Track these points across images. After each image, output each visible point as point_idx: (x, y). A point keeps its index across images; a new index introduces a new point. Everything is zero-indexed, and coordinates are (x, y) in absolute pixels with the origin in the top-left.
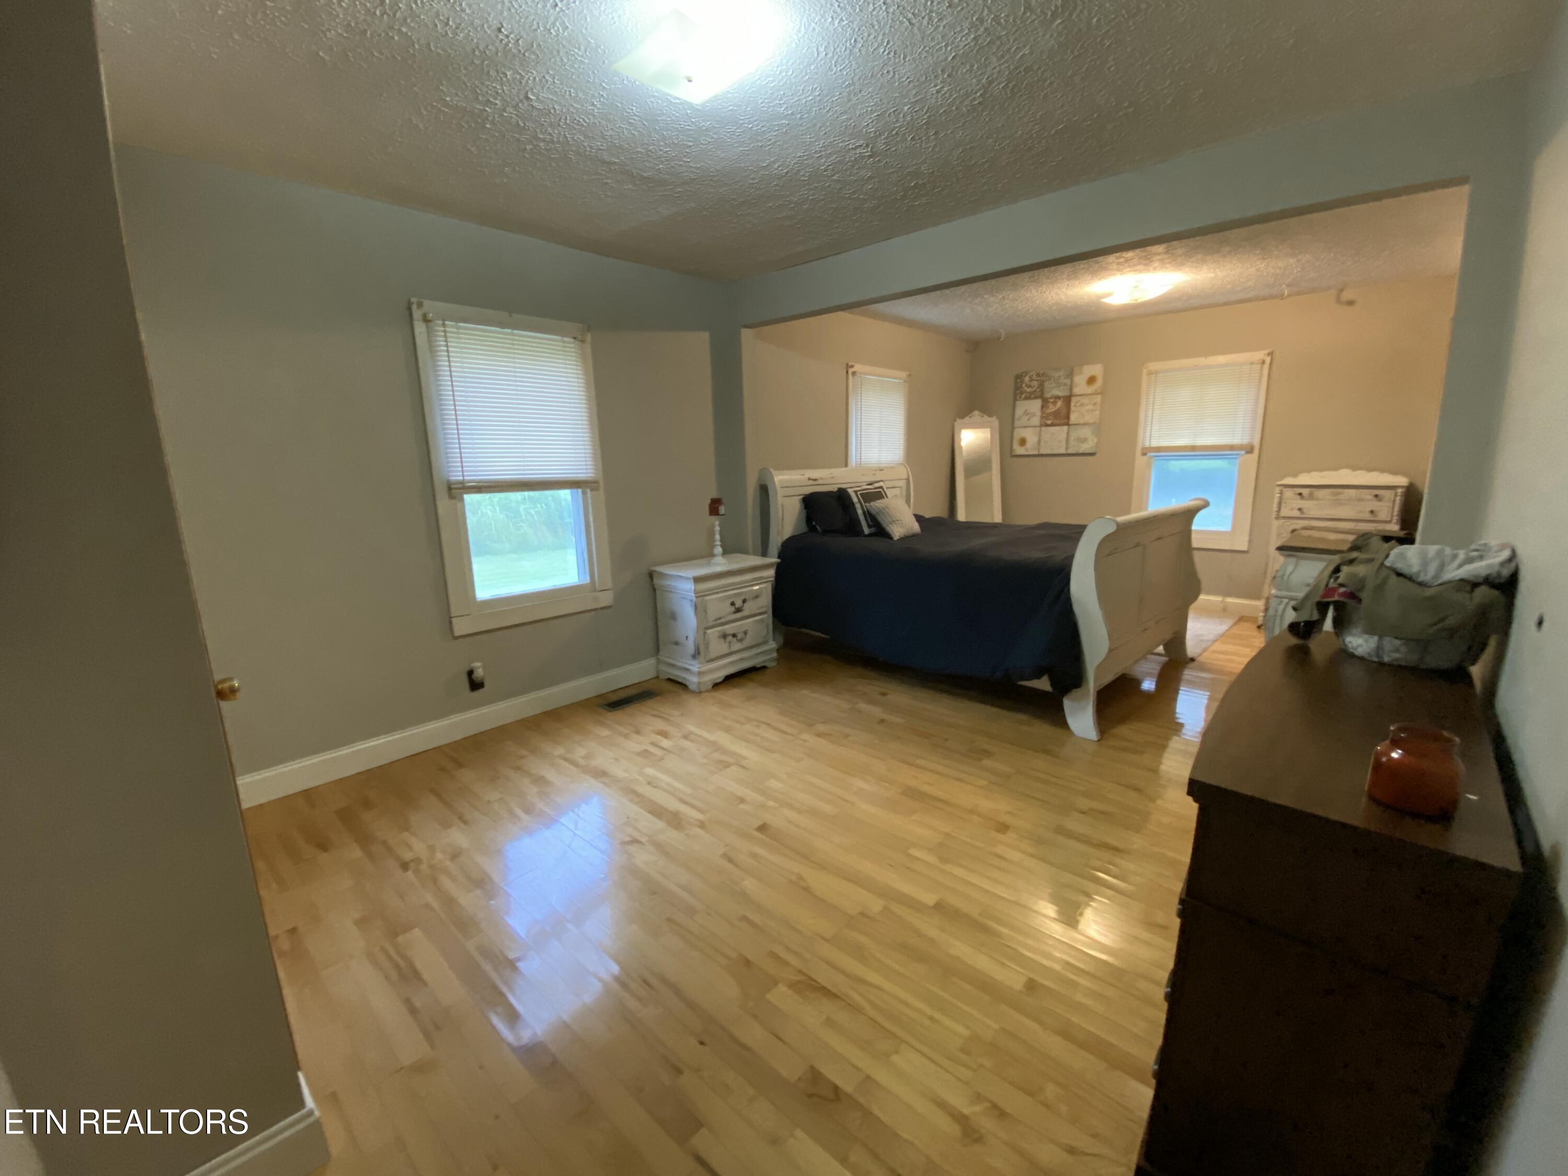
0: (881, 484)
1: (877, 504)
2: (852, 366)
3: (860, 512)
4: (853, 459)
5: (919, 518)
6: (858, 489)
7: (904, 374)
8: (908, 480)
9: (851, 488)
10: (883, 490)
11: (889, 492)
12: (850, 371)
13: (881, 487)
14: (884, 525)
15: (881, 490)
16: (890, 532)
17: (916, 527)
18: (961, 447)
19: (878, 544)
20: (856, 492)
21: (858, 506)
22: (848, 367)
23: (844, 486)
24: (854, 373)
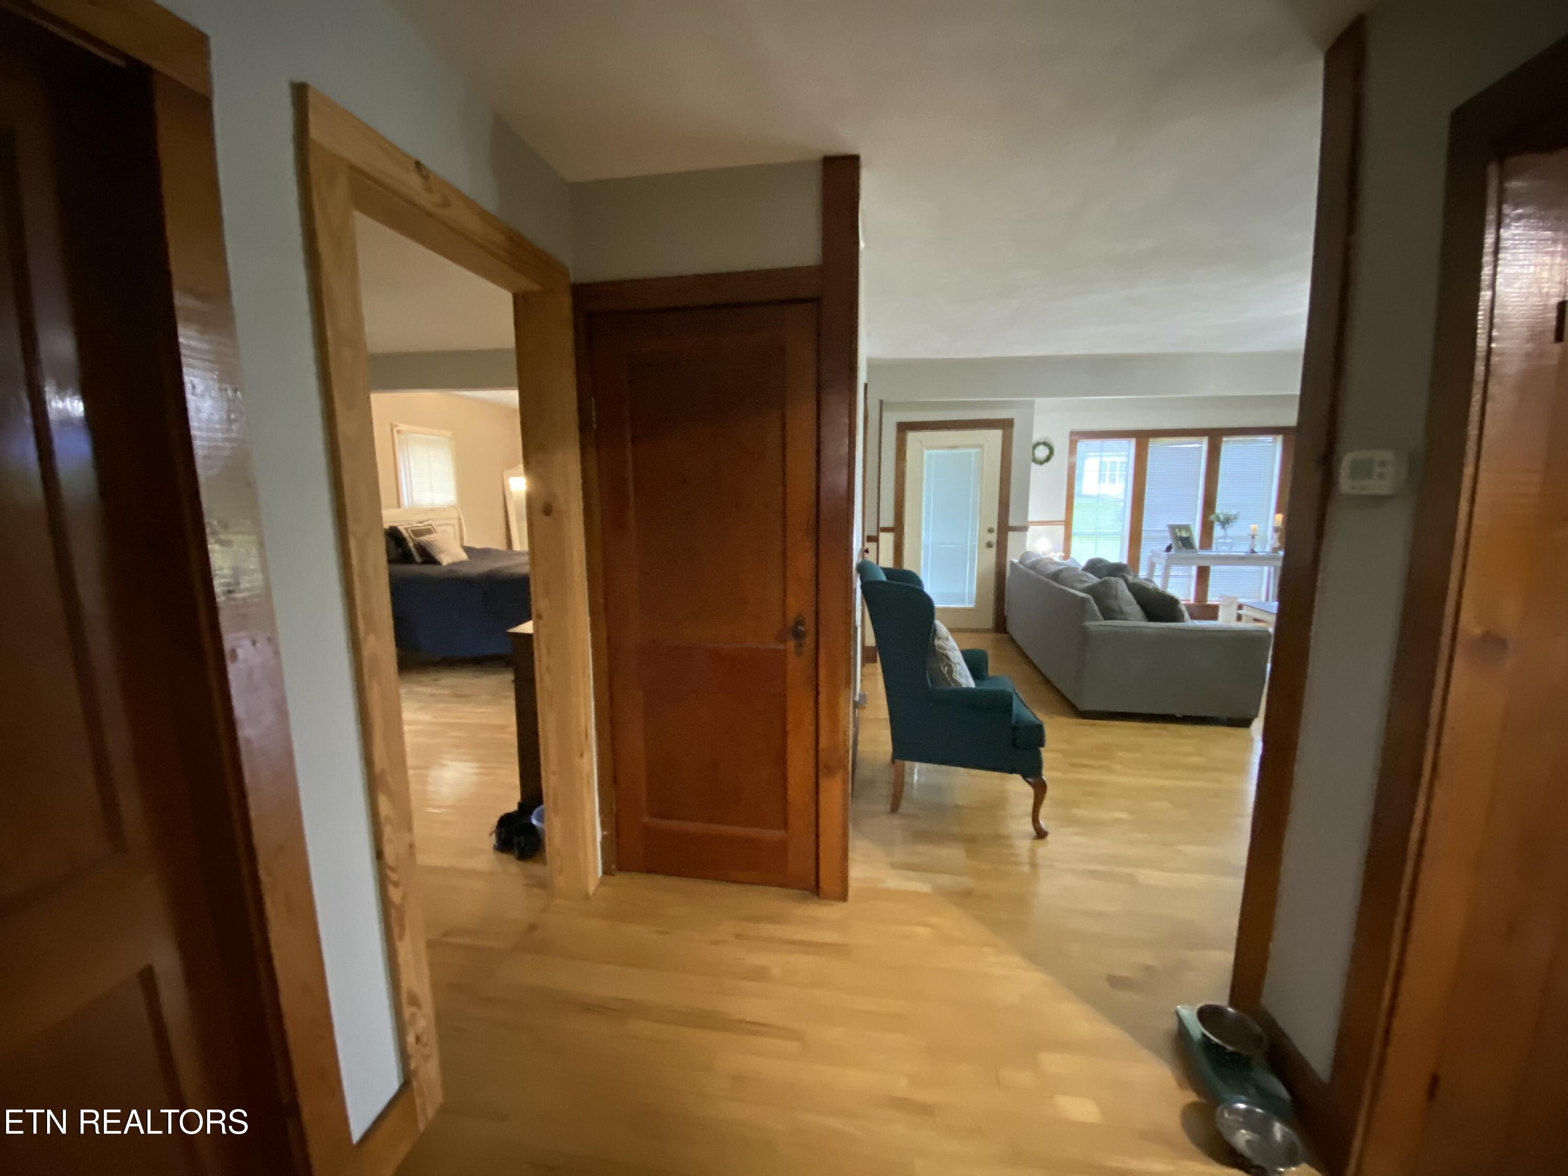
0: (431, 522)
1: (425, 538)
2: (396, 426)
3: (411, 544)
4: (405, 501)
5: (468, 550)
6: (409, 526)
7: (449, 433)
8: (459, 519)
9: (401, 525)
10: (432, 527)
11: (438, 529)
12: (395, 430)
13: (431, 525)
14: (433, 554)
15: (430, 527)
16: (440, 560)
17: (464, 556)
18: (510, 492)
19: (428, 569)
20: (406, 529)
21: (409, 540)
22: (392, 427)
23: (395, 524)
24: (399, 432)
